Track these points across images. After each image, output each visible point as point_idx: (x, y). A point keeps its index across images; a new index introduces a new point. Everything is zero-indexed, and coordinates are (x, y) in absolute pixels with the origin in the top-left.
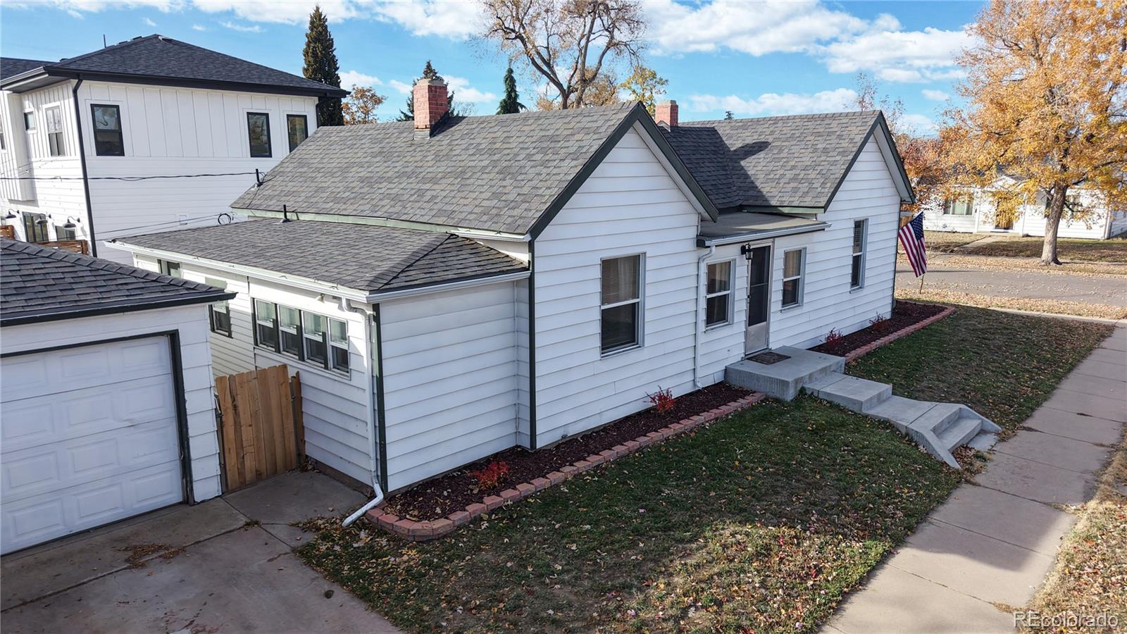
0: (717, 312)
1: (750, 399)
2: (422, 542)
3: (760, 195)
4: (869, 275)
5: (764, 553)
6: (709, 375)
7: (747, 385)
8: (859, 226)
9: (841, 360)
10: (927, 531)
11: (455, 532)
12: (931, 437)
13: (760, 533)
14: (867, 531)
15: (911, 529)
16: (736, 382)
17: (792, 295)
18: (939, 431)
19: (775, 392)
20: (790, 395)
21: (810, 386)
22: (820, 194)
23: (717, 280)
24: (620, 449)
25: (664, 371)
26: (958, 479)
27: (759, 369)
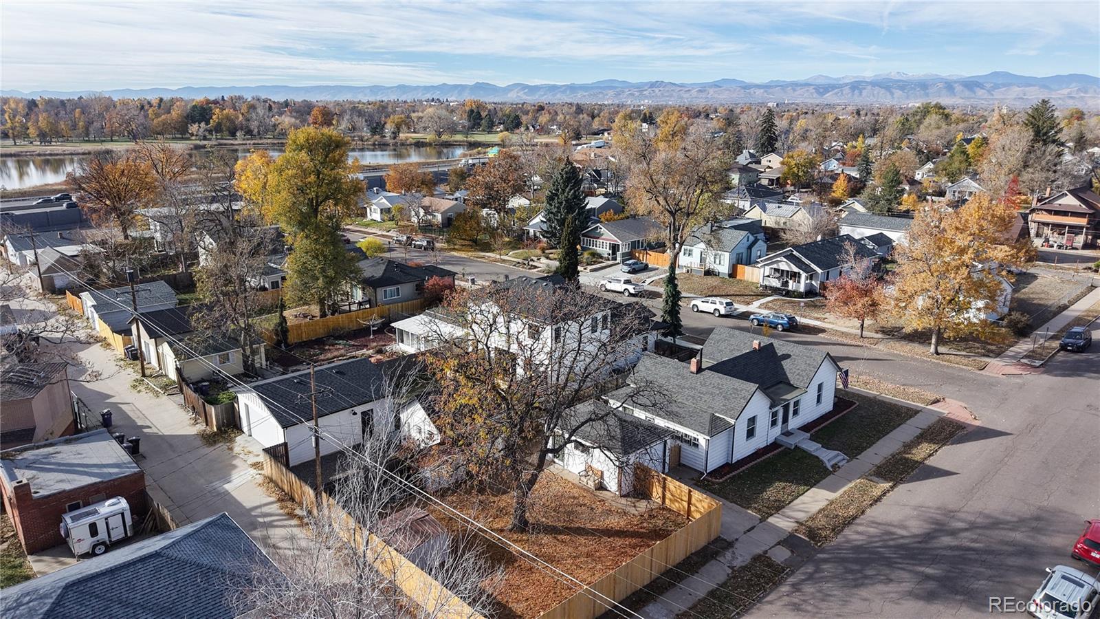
0: (774, 423)
1: (782, 448)
2: (718, 484)
3: (787, 378)
4: (823, 399)
5: (784, 488)
6: (771, 440)
7: (782, 443)
8: (820, 386)
9: (809, 435)
10: (819, 485)
11: (723, 482)
12: (827, 462)
13: (783, 484)
14: (806, 485)
15: (815, 485)
16: (778, 442)
17: (796, 413)
18: (829, 460)
19: (789, 446)
20: (793, 447)
21: (799, 445)
22: (805, 383)
23: (775, 415)
24: (751, 464)
25: (759, 441)
26: (831, 473)
27: (784, 439)
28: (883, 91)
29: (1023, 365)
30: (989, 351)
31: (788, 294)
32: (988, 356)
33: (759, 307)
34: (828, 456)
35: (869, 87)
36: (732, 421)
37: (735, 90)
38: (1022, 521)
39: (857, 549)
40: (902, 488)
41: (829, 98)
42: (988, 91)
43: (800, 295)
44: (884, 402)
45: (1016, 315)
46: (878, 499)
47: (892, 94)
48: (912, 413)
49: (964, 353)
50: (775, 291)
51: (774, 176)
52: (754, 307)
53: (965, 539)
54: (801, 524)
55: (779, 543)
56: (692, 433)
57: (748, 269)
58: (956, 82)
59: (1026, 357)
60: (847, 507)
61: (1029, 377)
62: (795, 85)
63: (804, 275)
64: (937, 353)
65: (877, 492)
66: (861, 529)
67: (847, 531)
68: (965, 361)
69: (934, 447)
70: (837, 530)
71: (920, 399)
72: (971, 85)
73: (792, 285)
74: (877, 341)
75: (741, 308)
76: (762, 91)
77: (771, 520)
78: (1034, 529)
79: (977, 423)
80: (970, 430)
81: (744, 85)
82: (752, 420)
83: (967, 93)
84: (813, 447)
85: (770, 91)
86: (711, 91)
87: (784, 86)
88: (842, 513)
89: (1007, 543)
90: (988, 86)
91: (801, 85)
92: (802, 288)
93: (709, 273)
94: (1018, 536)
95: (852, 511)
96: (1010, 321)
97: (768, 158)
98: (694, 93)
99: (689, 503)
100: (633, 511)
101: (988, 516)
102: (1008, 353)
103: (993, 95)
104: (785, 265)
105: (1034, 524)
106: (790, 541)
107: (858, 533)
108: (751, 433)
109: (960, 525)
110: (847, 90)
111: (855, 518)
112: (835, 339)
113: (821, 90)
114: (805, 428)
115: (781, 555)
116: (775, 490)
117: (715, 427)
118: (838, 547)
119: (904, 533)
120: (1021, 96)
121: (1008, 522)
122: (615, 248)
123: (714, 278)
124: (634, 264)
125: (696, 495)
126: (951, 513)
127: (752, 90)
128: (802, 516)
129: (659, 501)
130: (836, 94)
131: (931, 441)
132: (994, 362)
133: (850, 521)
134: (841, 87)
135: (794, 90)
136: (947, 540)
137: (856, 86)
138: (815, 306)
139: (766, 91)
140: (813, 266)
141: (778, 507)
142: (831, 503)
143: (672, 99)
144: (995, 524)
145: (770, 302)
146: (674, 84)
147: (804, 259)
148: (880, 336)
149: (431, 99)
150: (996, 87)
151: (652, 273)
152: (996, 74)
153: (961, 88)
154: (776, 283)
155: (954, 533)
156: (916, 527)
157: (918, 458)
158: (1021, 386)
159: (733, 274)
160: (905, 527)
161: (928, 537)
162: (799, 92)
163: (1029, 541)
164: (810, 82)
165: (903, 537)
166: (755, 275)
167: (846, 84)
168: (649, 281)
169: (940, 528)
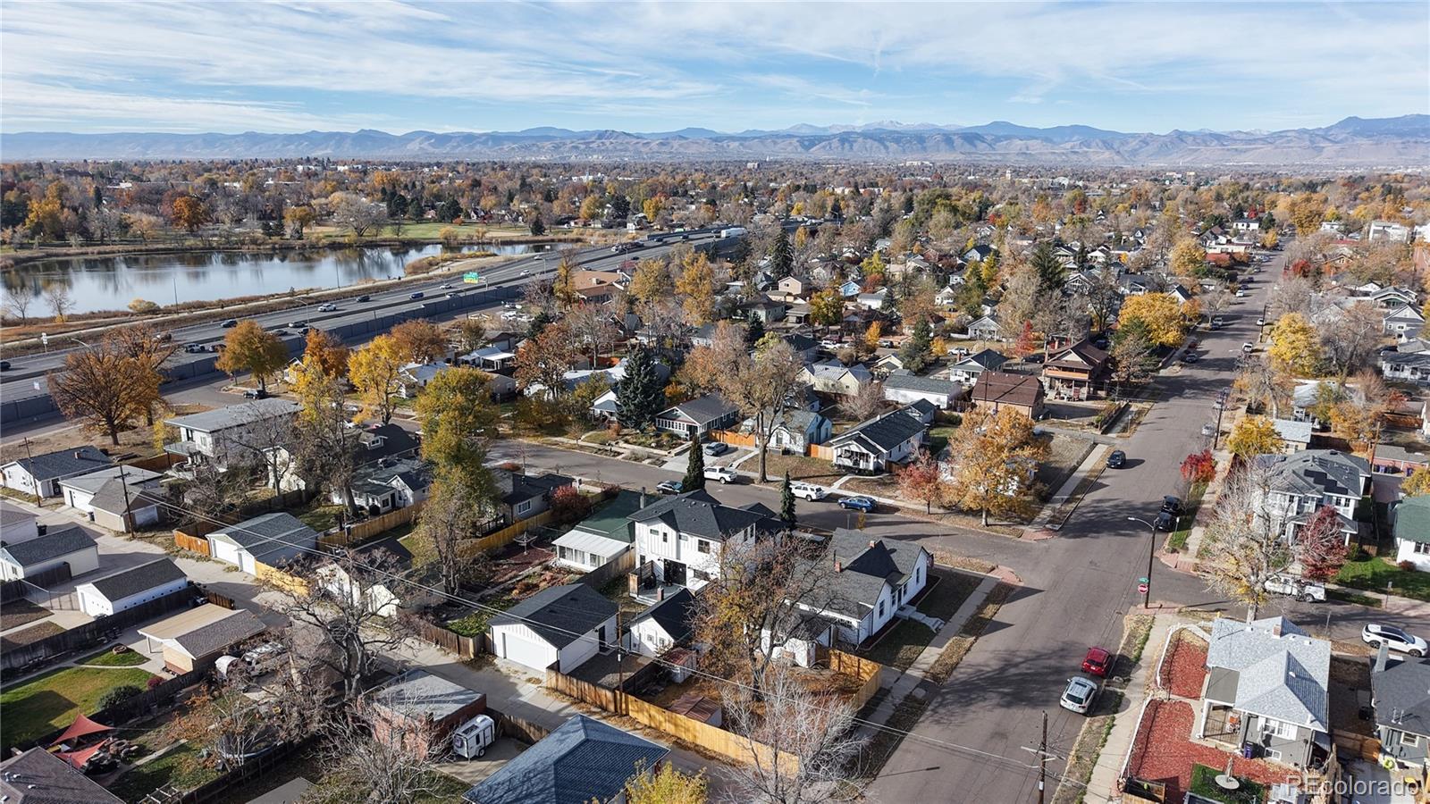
0: (893, 603)
1: (900, 620)
2: (868, 651)
3: (897, 568)
4: (920, 576)
5: (910, 650)
6: (893, 615)
7: (900, 616)
8: (917, 570)
9: (916, 607)
10: (930, 644)
13: (908, 647)
14: (923, 645)
15: (928, 644)
16: (898, 616)
17: (905, 592)
18: (932, 626)
19: (904, 618)
20: (907, 619)
21: (912, 617)
22: (908, 570)
23: (893, 596)
24: (884, 635)
25: (887, 617)
26: (936, 635)
27: (900, 612)
28: (876, 144)
29: (1048, 529)
30: (1023, 519)
31: (861, 472)
32: (1023, 524)
33: (840, 488)
34: (931, 622)
35: (861, 140)
36: (872, 607)
37: (704, 142)
38: (1054, 652)
39: (964, 683)
40: (981, 639)
41: (817, 153)
42: (990, 145)
43: (870, 473)
44: (957, 574)
45: (1039, 486)
46: (969, 650)
47: (886, 148)
48: (978, 581)
49: (1005, 523)
50: (849, 470)
51: (802, 314)
52: (835, 488)
53: (1023, 669)
54: (927, 672)
55: (917, 686)
56: (846, 618)
57: (821, 448)
58: (954, 134)
59: (1049, 522)
60: (951, 657)
61: (1053, 541)
62: (775, 137)
63: (872, 456)
64: (987, 525)
65: (967, 645)
66: (962, 670)
67: (954, 673)
68: (1007, 530)
69: (997, 606)
70: (949, 673)
71: (983, 569)
72: (971, 137)
73: (862, 465)
74: (941, 517)
75: (827, 491)
76: (737, 144)
77: (907, 672)
78: (1061, 657)
79: (1022, 584)
80: (1017, 590)
81: (714, 136)
82: (882, 604)
83: (968, 147)
84: (920, 617)
85: (747, 143)
86: (676, 144)
87: (762, 138)
88: (949, 661)
89: (1047, 668)
90: (989, 138)
91: (784, 137)
92: (871, 467)
93: (786, 452)
94: (1052, 662)
95: (955, 660)
96: (1036, 490)
97: (786, 282)
98: (654, 145)
99: (859, 667)
100: (821, 677)
101: (1035, 652)
102: (1037, 520)
103: (994, 149)
104: (855, 447)
105: (1061, 653)
106: (923, 684)
107: (961, 673)
108: (881, 613)
109: (1020, 660)
110: (835, 143)
111: (957, 664)
112: (909, 517)
113: (806, 143)
114: (911, 603)
115: (920, 693)
116: (904, 652)
117: (861, 612)
118: (952, 684)
119: (989, 669)
120: (1024, 151)
121: (1046, 655)
122: (692, 429)
123: (793, 458)
124: (717, 446)
125: (863, 661)
126: (1013, 653)
127: (725, 144)
128: (925, 667)
129: (837, 669)
130: (824, 147)
131: (994, 603)
132: (1027, 529)
133: (955, 666)
134: (828, 139)
135: (775, 143)
136: (1013, 671)
137: (846, 138)
138: (885, 484)
139: (741, 144)
140: (878, 447)
141: (910, 663)
142: (941, 655)
143: (628, 154)
144: (1039, 657)
145: (847, 482)
146: (628, 135)
147: (870, 441)
148: (942, 511)
149: (305, 158)
150: (998, 139)
151: (734, 455)
152: (995, 124)
153: (961, 141)
154: (848, 463)
155: (1016, 665)
156: (995, 664)
157: (987, 617)
158: (1047, 550)
159: (807, 453)
160: (987, 666)
161: (1003, 670)
162: (781, 145)
163: (1059, 665)
164: (791, 132)
165: (988, 672)
166: (829, 454)
167: (835, 136)
168: (735, 464)
169: (1008, 664)
